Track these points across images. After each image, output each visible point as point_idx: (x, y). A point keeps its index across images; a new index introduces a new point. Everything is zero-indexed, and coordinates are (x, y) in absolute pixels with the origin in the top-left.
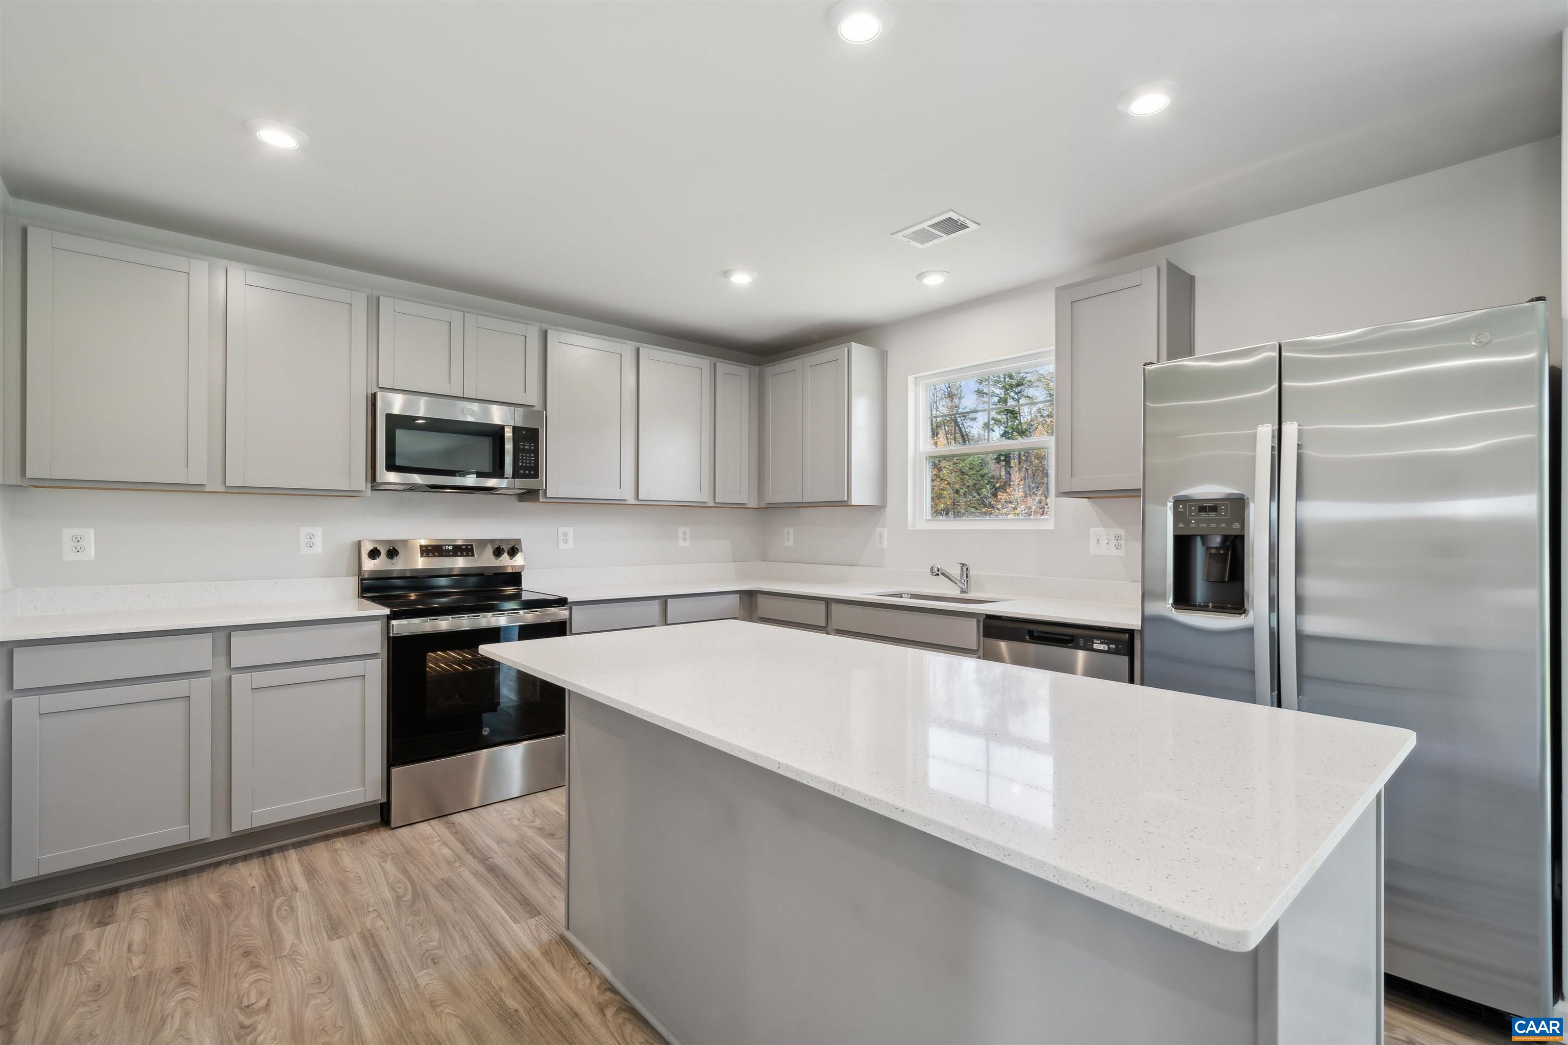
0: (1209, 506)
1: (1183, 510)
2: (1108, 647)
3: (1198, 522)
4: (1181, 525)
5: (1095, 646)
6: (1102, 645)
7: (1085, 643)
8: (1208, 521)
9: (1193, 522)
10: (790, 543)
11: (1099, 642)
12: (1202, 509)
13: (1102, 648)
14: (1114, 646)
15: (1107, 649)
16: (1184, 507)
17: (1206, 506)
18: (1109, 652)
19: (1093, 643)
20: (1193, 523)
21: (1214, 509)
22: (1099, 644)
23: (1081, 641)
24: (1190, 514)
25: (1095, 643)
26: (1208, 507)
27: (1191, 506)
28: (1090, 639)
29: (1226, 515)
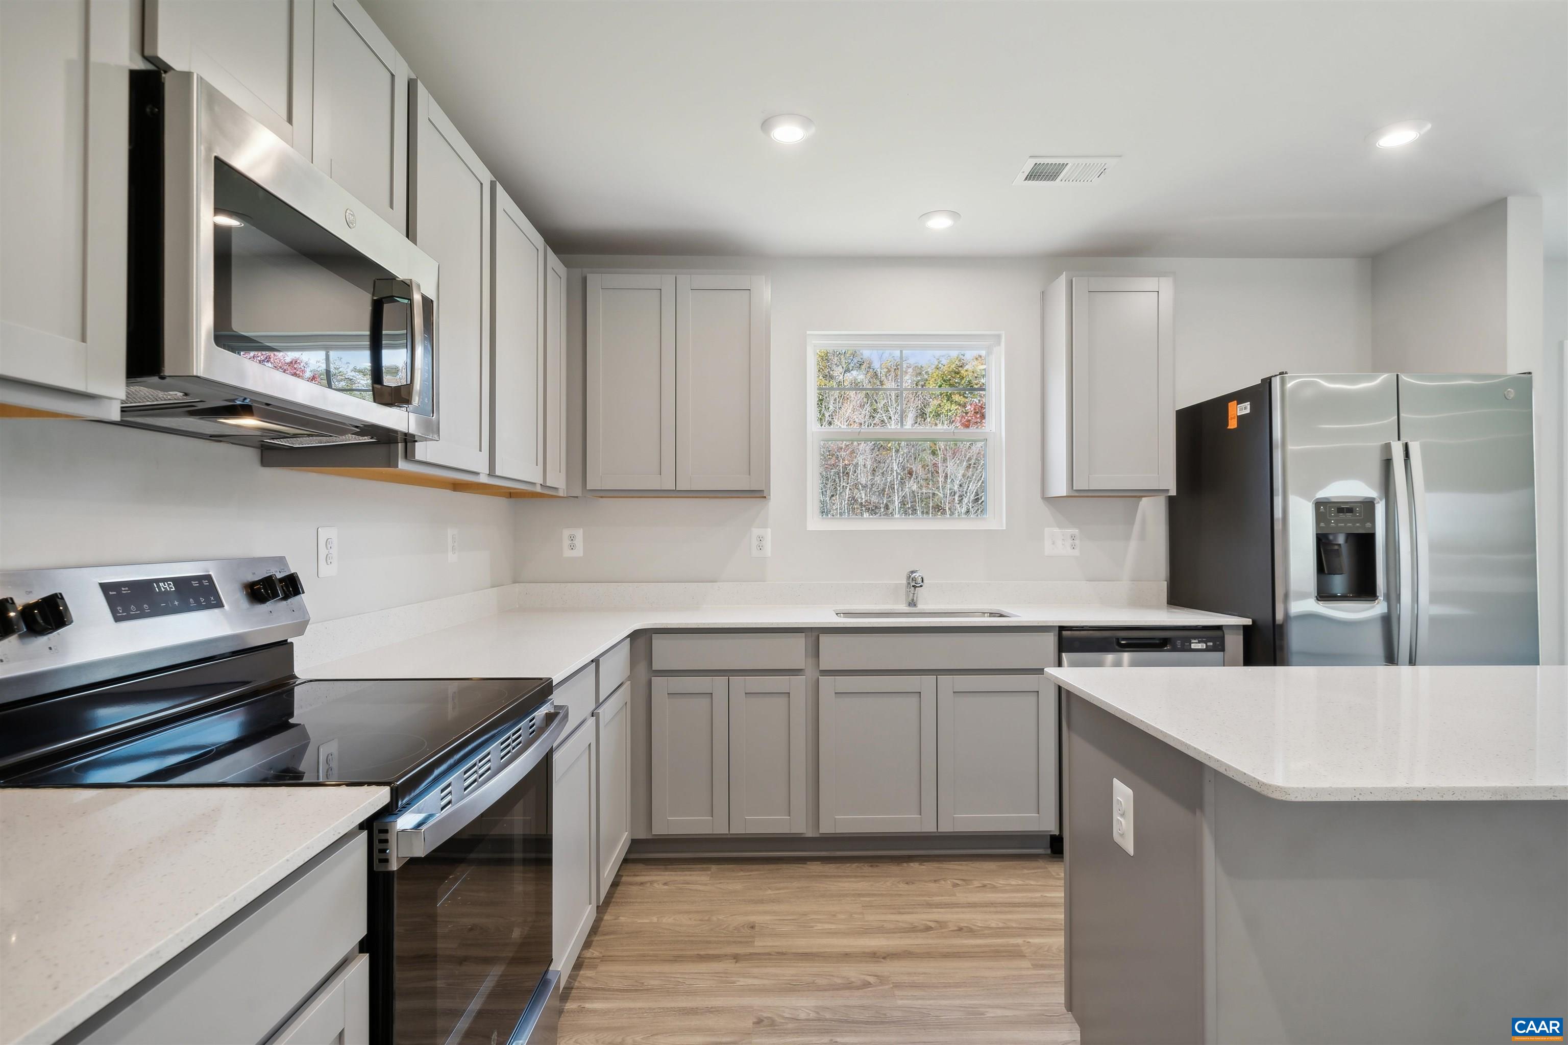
0: (1346, 508)
1: (1323, 511)
2: (1206, 645)
3: (1337, 522)
4: (1322, 525)
5: (1193, 646)
6: (1200, 644)
7: (1183, 645)
8: (1342, 521)
9: (1333, 521)
10: (579, 552)
11: (1197, 641)
12: (1340, 510)
13: (1200, 648)
14: (1211, 644)
15: (1205, 647)
16: (1325, 508)
17: (1343, 508)
18: (1208, 650)
19: (1191, 643)
20: (1332, 523)
21: (1350, 510)
22: (1196, 643)
23: (1179, 643)
24: (1330, 513)
25: (1193, 643)
26: (1344, 508)
27: (1330, 508)
28: (1188, 640)
29: (1360, 516)
